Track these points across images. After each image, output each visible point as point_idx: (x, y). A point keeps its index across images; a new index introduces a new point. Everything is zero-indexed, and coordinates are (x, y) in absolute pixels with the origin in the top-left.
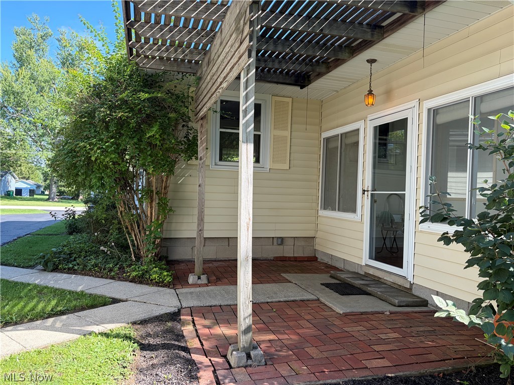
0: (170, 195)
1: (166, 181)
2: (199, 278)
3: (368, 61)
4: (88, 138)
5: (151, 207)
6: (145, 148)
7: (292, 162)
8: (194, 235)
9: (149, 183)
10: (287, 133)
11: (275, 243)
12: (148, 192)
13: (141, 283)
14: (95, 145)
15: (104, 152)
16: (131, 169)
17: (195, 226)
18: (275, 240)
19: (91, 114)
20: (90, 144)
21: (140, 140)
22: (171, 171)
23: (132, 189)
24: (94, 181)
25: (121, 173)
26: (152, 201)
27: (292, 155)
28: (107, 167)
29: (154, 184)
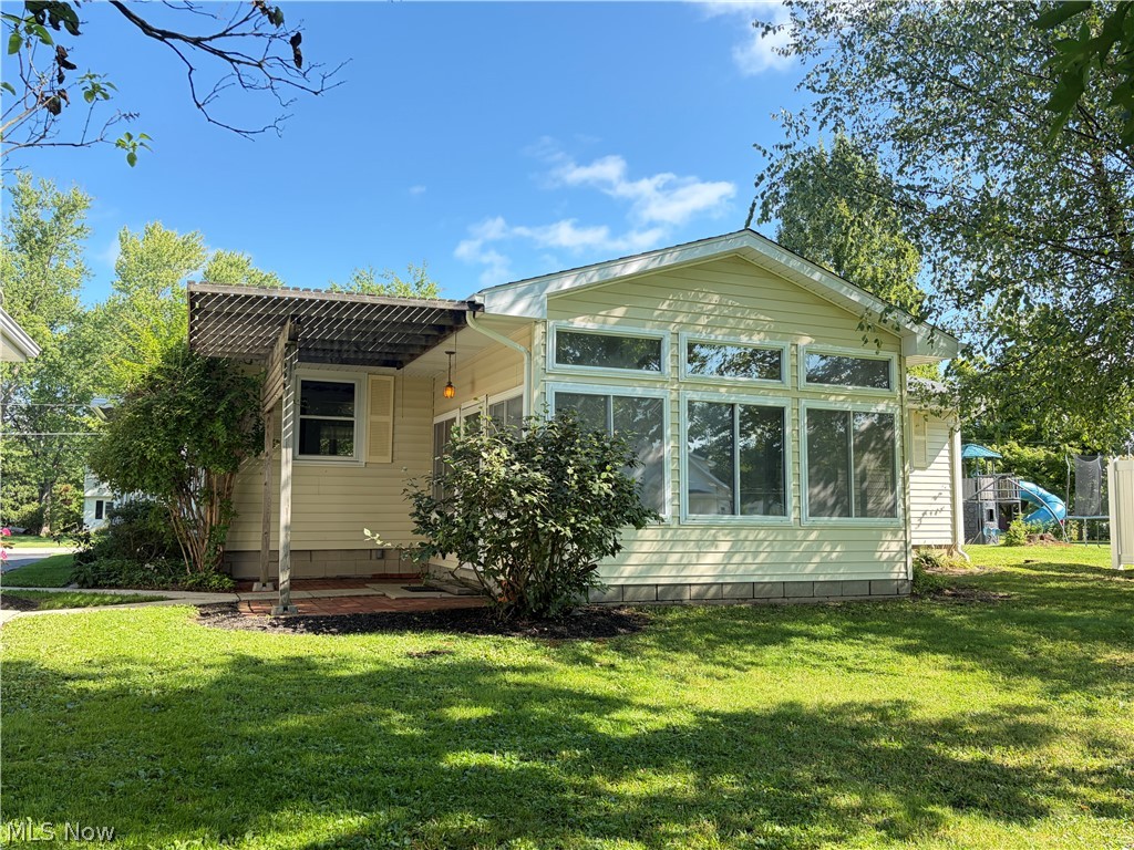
0: (234, 498)
1: (230, 481)
2: (264, 585)
3: (447, 353)
4: (144, 436)
5: (211, 512)
6: (207, 444)
7: (395, 454)
8: (258, 547)
9: (209, 483)
10: (389, 419)
11: (374, 557)
12: (208, 494)
13: (198, 591)
14: (151, 444)
15: (161, 452)
16: (187, 466)
17: (260, 537)
18: (374, 553)
19: (147, 410)
20: (146, 443)
21: (201, 437)
22: (235, 470)
23: (188, 490)
24: (147, 481)
25: (176, 471)
26: (212, 505)
27: (396, 445)
28: (161, 466)
29: (215, 484)
